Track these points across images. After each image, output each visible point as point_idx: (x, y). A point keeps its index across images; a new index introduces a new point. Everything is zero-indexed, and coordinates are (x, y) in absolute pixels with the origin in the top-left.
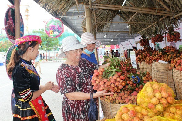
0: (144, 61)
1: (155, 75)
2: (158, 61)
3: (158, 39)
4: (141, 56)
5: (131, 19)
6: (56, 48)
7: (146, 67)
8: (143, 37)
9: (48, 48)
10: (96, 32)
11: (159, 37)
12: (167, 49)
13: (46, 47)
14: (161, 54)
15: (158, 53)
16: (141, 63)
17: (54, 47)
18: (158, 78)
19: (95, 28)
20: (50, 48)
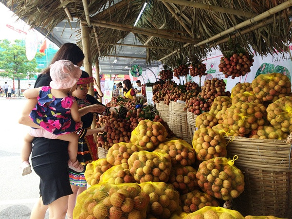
0: (162, 100)
1: (173, 119)
2: (176, 101)
3: (181, 71)
4: (159, 94)
5: (149, 40)
6: (33, 75)
7: (165, 109)
8: (165, 67)
9: (16, 74)
10: (100, 55)
11: (183, 68)
12: (187, 86)
13: (14, 73)
14: (180, 92)
15: (177, 90)
16: (158, 102)
17: (28, 72)
18: (175, 122)
19: (97, 50)
20: (21, 74)
